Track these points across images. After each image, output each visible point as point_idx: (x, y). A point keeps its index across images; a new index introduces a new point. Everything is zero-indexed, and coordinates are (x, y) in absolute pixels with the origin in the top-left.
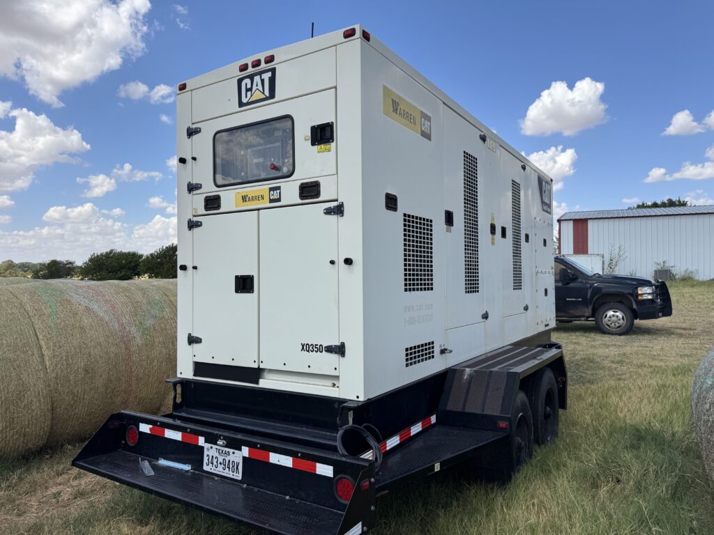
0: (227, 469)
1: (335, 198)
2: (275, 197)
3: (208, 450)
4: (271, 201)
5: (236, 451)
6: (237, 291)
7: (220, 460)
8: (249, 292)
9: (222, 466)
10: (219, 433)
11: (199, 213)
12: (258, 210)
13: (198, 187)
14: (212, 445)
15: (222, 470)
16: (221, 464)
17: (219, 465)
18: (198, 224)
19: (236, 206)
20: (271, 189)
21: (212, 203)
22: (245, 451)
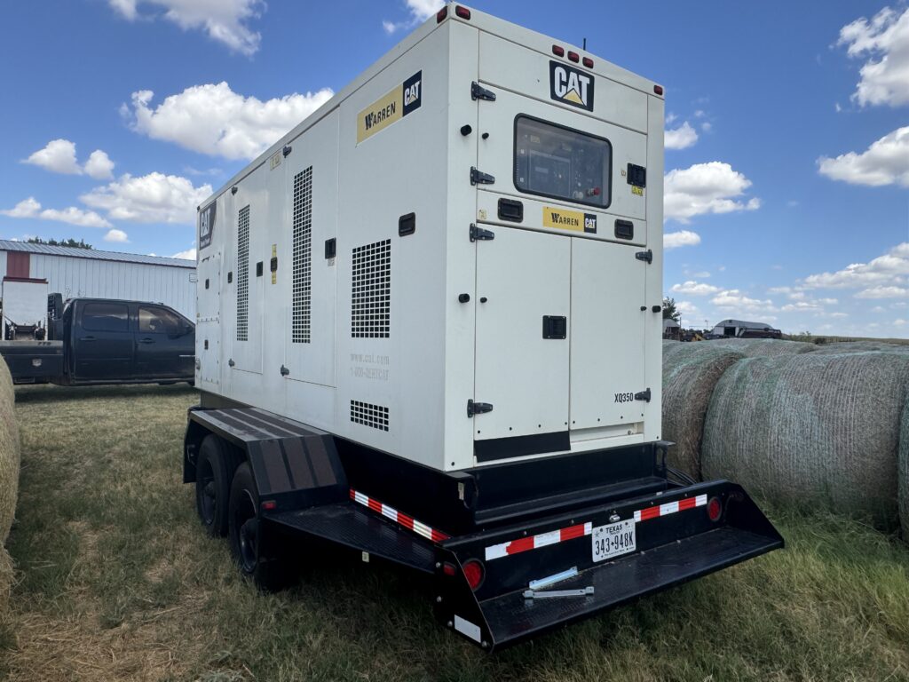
0: (620, 546)
1: (644, 243)
2: (590, 227)
3: (597, 535)
4: (587, 230)
5: (628, 521)
6: (545, 336)
7: (612, 539)
8: (561, 338)
9: (615, 545)
10: (610, 508)
11: (488, 220)
12: (571, 236)
13: (489, 180)
14: (600, 528)
15: (615, 550)
16: (613, 544)
17: (611, 546)
18: (488, 236)
19: (545, 224)
20: (587, 216)
21: (510, 211)
22: (638, 516)
